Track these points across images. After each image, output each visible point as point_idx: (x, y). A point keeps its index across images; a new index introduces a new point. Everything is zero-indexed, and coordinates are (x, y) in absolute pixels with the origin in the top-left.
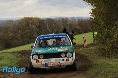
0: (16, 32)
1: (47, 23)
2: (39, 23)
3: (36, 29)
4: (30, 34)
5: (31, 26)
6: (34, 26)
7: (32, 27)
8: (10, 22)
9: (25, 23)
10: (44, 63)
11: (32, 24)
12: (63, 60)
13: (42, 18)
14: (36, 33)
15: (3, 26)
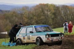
0: (32, 18)
1: (62, 10)
2: (55, 10)
3: (51, 16)
4: (45, 20)
5: (46, 12)
6: (49, 13)
7: (47, 14)
8: (25, 8)
9: (41, 9)
10: (51, 40)
11: (47, 11)
12: (60, 38)
13: (58, 5)
14: (51, 19)
15: (18, 12)
